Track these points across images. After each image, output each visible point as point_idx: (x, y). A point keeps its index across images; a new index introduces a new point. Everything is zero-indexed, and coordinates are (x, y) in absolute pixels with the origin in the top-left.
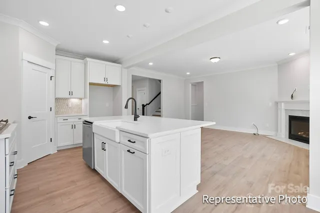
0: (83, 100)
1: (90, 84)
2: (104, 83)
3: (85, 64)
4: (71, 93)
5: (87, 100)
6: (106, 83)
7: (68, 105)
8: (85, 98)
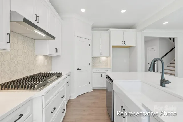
0: (108, 58)
1: (113, 47)
2: (122, 45)
3: (109, 33)
4: (101, 54)
5: (111, 58)
6: (124, 45)
7: (99, 61)
8: (110, 56)
